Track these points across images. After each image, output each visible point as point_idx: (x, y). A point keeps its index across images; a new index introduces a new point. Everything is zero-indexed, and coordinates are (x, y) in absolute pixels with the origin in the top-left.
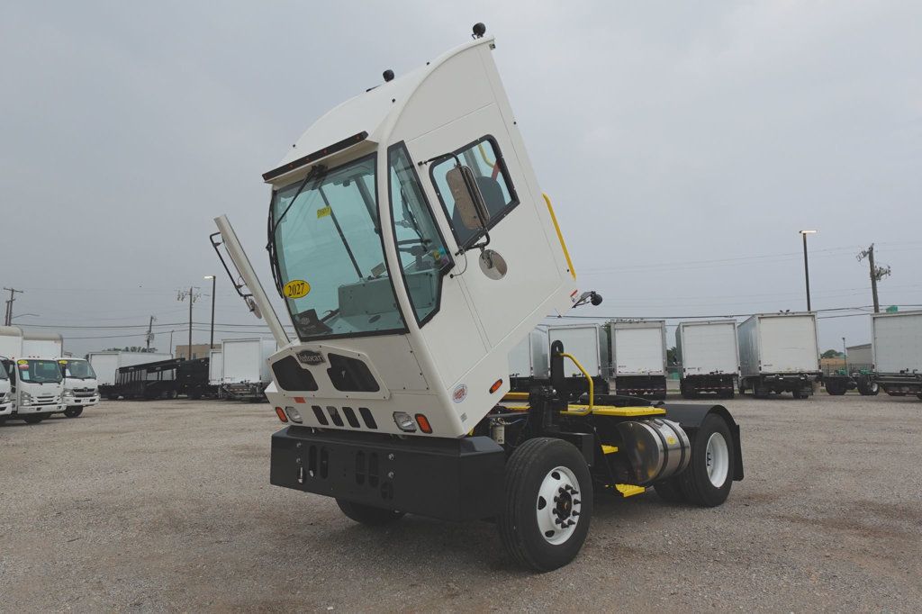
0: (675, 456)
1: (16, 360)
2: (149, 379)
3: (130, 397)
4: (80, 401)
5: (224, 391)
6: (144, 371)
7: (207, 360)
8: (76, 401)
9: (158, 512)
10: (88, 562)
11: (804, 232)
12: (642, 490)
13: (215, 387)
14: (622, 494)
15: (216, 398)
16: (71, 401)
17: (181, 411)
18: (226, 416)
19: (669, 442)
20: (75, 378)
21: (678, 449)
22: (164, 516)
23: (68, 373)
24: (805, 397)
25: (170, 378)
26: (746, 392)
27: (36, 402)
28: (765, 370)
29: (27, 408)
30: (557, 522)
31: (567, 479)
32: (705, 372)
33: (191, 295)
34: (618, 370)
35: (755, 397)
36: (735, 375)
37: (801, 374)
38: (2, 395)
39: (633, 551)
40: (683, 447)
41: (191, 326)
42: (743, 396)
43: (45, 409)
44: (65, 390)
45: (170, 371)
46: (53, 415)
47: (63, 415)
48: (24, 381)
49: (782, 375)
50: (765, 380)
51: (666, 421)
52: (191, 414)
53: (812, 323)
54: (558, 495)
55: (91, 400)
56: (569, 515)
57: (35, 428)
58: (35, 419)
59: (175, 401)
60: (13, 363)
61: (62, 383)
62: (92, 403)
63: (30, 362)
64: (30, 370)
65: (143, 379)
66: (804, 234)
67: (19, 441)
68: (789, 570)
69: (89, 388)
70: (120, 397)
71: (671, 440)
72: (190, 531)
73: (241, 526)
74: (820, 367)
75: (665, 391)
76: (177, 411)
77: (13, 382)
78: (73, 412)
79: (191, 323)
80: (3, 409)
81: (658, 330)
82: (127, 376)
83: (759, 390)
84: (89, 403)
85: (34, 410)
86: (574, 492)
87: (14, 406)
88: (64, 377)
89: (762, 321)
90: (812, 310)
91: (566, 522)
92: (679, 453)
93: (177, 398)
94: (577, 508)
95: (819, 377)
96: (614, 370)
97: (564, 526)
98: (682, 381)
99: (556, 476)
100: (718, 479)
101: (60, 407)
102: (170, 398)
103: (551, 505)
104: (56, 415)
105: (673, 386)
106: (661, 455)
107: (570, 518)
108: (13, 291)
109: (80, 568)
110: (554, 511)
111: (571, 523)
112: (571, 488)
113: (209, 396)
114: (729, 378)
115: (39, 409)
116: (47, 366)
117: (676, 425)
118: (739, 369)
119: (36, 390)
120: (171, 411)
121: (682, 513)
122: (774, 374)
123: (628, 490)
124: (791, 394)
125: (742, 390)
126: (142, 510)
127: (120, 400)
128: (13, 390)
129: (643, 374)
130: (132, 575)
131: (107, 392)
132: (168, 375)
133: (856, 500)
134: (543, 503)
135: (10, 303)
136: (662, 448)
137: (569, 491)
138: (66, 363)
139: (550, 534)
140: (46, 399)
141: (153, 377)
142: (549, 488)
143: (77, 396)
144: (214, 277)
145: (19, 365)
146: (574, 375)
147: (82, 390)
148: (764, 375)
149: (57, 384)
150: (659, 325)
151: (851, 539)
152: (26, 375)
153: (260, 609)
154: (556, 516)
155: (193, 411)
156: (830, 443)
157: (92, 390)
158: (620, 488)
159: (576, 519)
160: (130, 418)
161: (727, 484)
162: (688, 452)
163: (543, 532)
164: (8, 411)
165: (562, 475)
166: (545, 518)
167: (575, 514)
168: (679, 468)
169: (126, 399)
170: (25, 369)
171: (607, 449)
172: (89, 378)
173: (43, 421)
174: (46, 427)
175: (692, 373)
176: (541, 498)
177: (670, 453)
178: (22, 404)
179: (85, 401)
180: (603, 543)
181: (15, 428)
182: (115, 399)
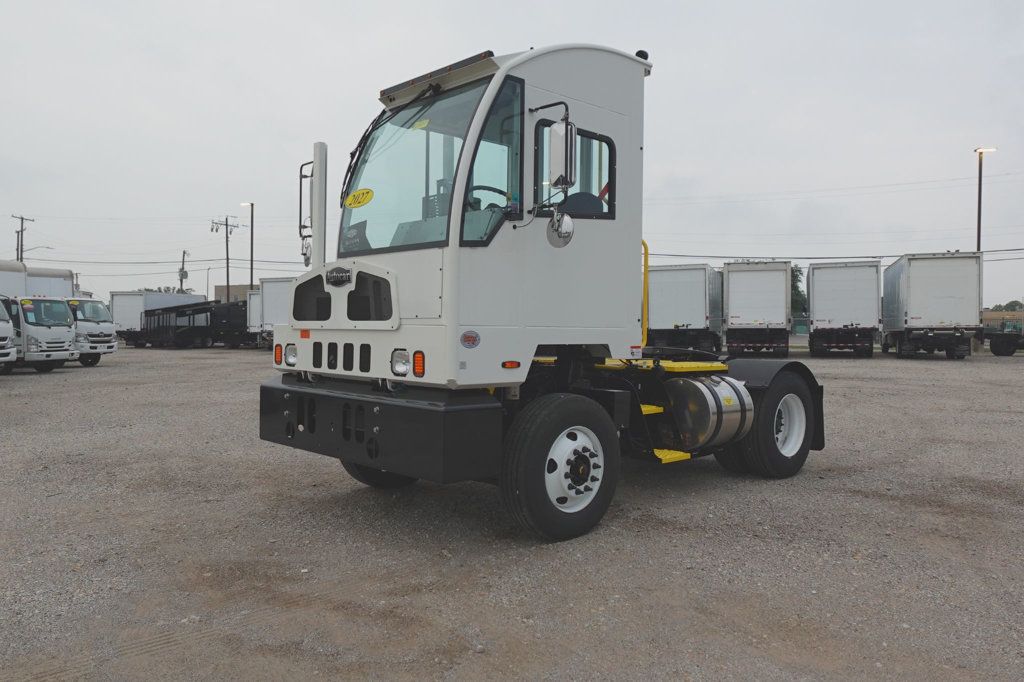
0: (731, 421)
1: (19, 299)
2: (178, 324)
3: (159, 345)
4: (95, 348)
5: (264, 339)
6: (173, 315)
7: (245, 303)
8: (91, 348)
9: (152, 468)
10: (63, 516)
11: (980, 150)
12: (687, 456)
13: (255, 335)
14: (660, 460)
15: (256, 348)
16: (86, 347)
17: (211, 361)
18: (262, 368)
19: (724, 403)
20: (89, 321)
21: (737, 411)
22: (157, 473)
23: (80, 315)
24: (961, 358)
25: (204, 324)
26: (890, 351)
27: (45, 348)
28: (913, 324)
29: (34, 355)
30: (570, 487)
31: (585, 440)
32: (837, 325)
33: (227, 225)
34: (730, 321)
35: (899, 356)
36: (874, 330)
37: (956, 329)
38: (4, 339)
39: (665, 523)
40: (743, 409)
41: (228, 263)
42: (886, 353)
43: (55, 355)
44: (78, 335)
45: (204, 315)
46: (66, 364)
47: (78, 363)
48: (29, 323)
49: (932, 329)
50: (911, 336)
51: (728, 378)
52: (222, 365)
53: (976, 266)
54: (573, 458)
55: (109, 347)
56: (586, 481)
57: (45, 377)
58: (46, 367)
59: (209, 351)
60: (15, 302)
61: (73, 326)
62: (110, 350)
63: (34, 301)
64: (36, 311)
65: (173, 323)
66: (981, 153)
67: (22, 391)
68: (836, 547)
69: (105, 333)
70: (148, 345)
71: (729, 400)
72: (181, 489)
73: (238, 486)
74: (981, 321)
75: (788, 347)
76: (208, 361)
77: (17, 324)
78: (90, 360)
79: (228, 259)
80: (7, 355)
81: (781, 273)
82: (154, 322)
83: (904, 348)
84: (106, 350)
85: (42, 357)
86: (593, 455)
87: (19, 352)
88: (76, 319)
89: (913, 263)
90: (982, 250)
91: (582, 488)
92: (738, 416)
93: (212, 347)
94: (599, 473)
95: (980, 334)
96: (724, 321)
97: (578, 492)
98: (812, 336)
99: (573, 437)
100: (790, 448)
101: (72, 354)
102: (203, 346)
103: (563, 468)
104: (70, 363)
105: (799, 343)
106: (713, 418)
107: (588, 483)
108: (22, 219)
109: (53, 523)
110: (567, 476)
111: (588, 489)
112: (589, 450)
113: (248, 344)
114: (868, 334)
115: (48, 356)
116: (56, 307)
117: (740, 385)
118: (880, 321)
119: (43, 334)
120: (203, 361)
121: (741, 484)
122: (922, 329)
123: (667, 456)
124: (944, 353)
125: (885, 348)
126: (135, 466)
127: (148, 347)
128: (18, 334)
129: (759, 327)
130: (105, 532)
131: (132, 339)
132: (201, 320)
133: (957, 475)
134: (553, 466)
135: (20, 233)
136: (715, 410)
137: (587, 454)
138: (77, 303)
139: (562, 500)
140: (57, 345)
141: (183, 321)
142: (562, 450)
143: (92, 342)
144: (252, 205)
145: (22, 305)
146: (677, 327)
147: (98, 336)
148: (910, 330)
149: (66, 329)
150: (783, 266)
151: (927, 518)
152: (31, 317)
153: (231, 569)
154: (569, 481)
155: (227, 361)
156: (963, 411)
157: (110, 335)
158: (659, 453)
159: (596, 486)
160: (153, 367)
161: (802, 454)
162: (750, 415)
163: (553, 499)
164: (13, 357)
165: (580, 436)
166: (555, 483)
167: (594, 479)
168: (738, 433)
169: (155, 346)
170: (30, 310)
171: (647, 409)
172: (105, 321)
173: (55, 370)
174: (58, 376)
175: (821, 326)
176: (552, 460)
177: (724, 416)
178: (29, 351)
179: (101, 348)
180: (635, 514)
181: (21, 377)
182: (142, 346)
